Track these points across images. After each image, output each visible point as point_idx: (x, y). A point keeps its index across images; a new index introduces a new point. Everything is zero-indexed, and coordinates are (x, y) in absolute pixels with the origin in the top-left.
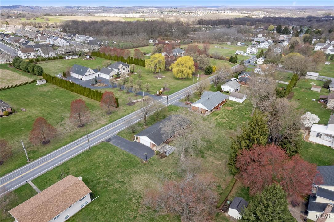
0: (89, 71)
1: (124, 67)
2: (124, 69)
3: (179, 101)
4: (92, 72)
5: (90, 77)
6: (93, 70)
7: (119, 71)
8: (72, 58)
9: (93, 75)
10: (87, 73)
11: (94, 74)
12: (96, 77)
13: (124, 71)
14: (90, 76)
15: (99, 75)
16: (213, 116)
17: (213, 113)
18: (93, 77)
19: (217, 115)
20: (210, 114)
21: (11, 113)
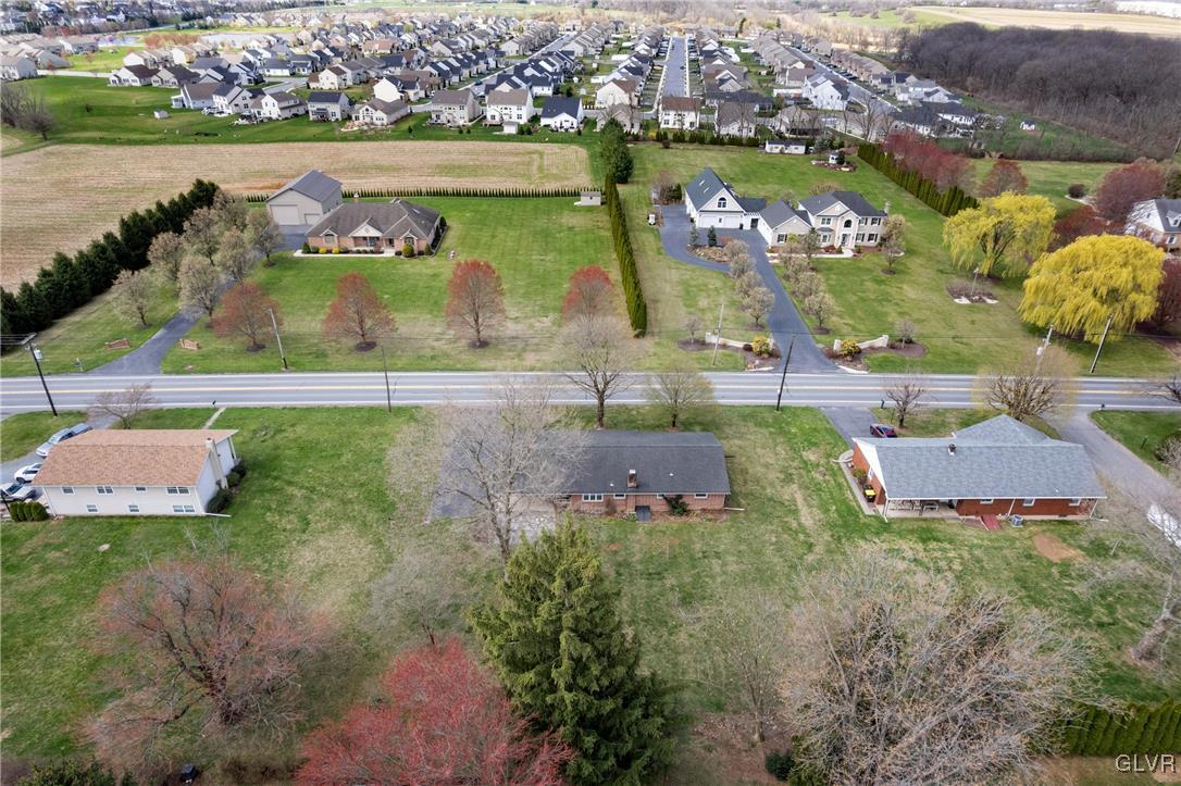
0: (723, 199)
1: (852, 216)
2: (848, 224)
3: (873, 410)
4: (732, 204)
5: (720, 220)
6: (737, 199)
7: (825, 226)
8: (782, 152)
9: (733, 215)
10: (713, 204)
11: (739, 215)
12: (741, 226)
13: (847, 231)
14: (723, 216)
15: (755, 222)
16: (901, 535)
17: (925, 520)
18: (731, 222)
19: (929, 539)
20: (903, 520)
21: (421, 253)
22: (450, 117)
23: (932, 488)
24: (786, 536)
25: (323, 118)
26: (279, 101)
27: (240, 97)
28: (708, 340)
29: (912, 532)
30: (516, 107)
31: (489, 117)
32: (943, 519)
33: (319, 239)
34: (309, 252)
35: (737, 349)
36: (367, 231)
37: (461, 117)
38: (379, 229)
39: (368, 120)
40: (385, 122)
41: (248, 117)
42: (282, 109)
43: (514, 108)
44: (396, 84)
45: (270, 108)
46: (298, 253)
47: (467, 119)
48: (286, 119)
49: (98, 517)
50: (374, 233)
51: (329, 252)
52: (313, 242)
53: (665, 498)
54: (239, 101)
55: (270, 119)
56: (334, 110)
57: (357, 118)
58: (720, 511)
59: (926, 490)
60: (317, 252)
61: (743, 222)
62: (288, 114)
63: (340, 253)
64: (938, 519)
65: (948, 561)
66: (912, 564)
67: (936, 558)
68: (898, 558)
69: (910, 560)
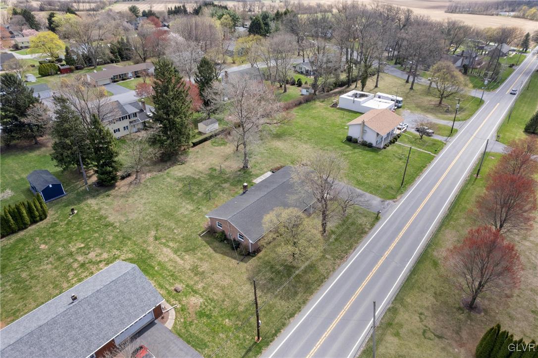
24: (171, 236)
65: (77, 274)
66: (99, 260)
67: (84, 272)
68: (107, 259)
69: (101, 261)
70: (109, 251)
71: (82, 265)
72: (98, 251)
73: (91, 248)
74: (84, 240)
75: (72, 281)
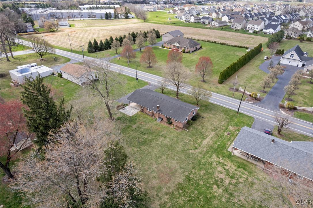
0: (293, 55)
4: (296, 57)
5: (290, 62)
6: (298, 55)
9: (295, 61)
10: (288, 56)
11: (298, 61)
12: (298, 65)
14: (291, 61)
15: (304, 65)
16: (232, 161)
17: (248, 162)
18: (294, 64)
19: (242, 168)
20: (239, 157)
21: (187, 52)
22: (236, 27)
23: (253, 150)
24: (192, 143)
25: (204, 23)
26: (195, 18)
27: (188, 17)
28: (240, 90)
29: (237, 162)
30: (257, 26)
31: (248, 28)
32: (256, 165)
33: (166, 44)
34: (163, 47)
35: (248, 95)
36: (177, 44)
37: (239, 27)
38: (180, 44)
39: (214, 25)
40: (218, 26)
41: (187, 21)
42: (195, 20)
43: (256, 26)
44: (228, 17)
45: (192, 19)
46: (160, 47)
47: (241, 28)
48: (196, 22)
49: (67, 80)
50: (178, 45)
51: (167, 48)
52: (164, 45)
53: (167, 118)
54: (187, 17)
55: (191, 22)
56: (207, 21)
57: (211, 24)
58: (181, 128)
59: (250, 150)
60: (164, 48)
61: (299, 64)
62: (196, 21)
63: (169, 49)
64: (254, 164)
65: (240, 177)
66: (224, 171)
67: (236, 174)
68: (221, 166)
69: (225, 169)
70: (215, 168)
71: (232, 177)
72: (217, 174)
73: (215, 180)
74: (210, 188)
75: (246, 177)
